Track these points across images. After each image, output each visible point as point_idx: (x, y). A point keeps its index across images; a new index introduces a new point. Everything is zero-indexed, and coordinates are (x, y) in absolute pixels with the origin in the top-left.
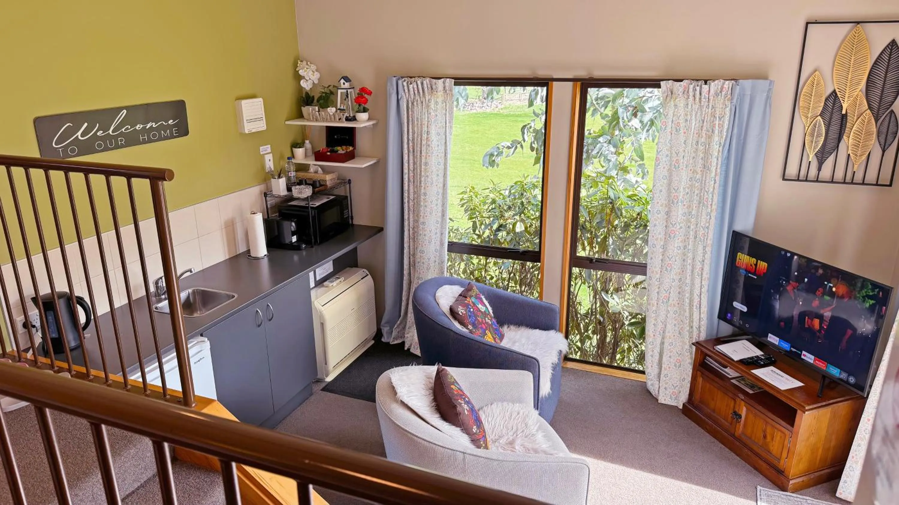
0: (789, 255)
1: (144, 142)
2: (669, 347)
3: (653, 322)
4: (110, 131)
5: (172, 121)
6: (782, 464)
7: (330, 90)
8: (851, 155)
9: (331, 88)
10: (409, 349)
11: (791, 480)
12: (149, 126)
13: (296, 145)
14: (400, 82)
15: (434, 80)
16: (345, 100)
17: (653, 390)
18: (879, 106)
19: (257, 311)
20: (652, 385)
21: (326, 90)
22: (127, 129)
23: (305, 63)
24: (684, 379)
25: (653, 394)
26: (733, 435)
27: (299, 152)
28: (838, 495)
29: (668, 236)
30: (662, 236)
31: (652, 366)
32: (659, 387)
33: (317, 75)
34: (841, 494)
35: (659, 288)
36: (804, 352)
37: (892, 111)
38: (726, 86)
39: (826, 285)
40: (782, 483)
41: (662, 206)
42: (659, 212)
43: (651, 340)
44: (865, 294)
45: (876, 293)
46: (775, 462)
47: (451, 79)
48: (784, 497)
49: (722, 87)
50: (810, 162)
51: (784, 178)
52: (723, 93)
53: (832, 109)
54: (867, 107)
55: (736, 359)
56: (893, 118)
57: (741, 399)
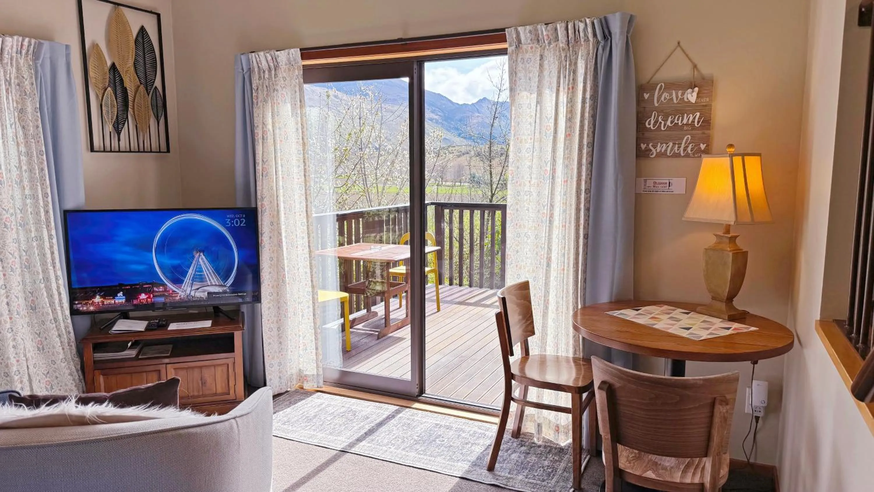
2: (35, 370)
3: (11, 344)
6: (232, 395)
8: (138, 126)
18: (146, 82)
37: (156, 87)
38: (26, 44)
43: (15, 369)
46: (225, 397)
49: (22, 45)
50: (110, 132)
51: (92, 150)
52: (24, 52)
53: (115, 80)
54: (139, 83)
55: (143, 330)
56: (158, 94)
57: (167, 364)
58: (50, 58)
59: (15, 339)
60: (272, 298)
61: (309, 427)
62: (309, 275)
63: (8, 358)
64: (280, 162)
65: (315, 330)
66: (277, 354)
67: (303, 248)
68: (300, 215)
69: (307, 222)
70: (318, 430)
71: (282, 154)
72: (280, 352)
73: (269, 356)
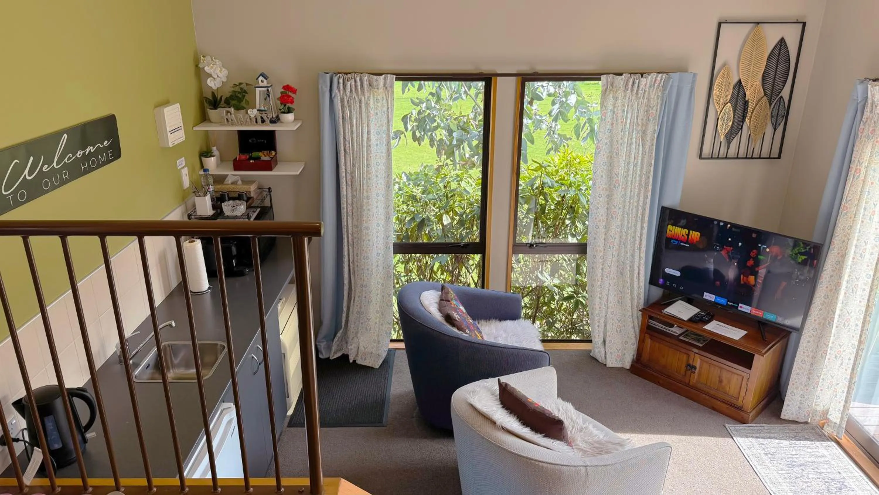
0: (722, 224)
1: (86, 172)
2: (611, 316)
4: (55, 164)
5: (106, 142)
6: (740, 403)
7: (242, 89)
8: (752, 134)
9: (242, 86)
10: (354, 361)
11: (750, 413)
12: (88, 150)
13: (206, 153)
14: (335, 79)
15: (375, 77)
16: (265, 99)
17: (600, 357)
18: (772, 93)
19: (253, 357)
20: (599, 352)
21: (237, 89)
22: (69, 158)
23: (208, 58)
24: (626, 342)
25: (600, 360)
26: (688, 385)
27: (211, 162)
28: (782, 417)
29: (609, 216)
30: (604, 218)
31: (599, 336)
32: (606, 352)
33: (225, 72)
34: (785, 415)
35: (603, 265)
36: (740, 305)
37: (781, 97)
38: (659, 79)
39: (760, 247)
40: (742, 418)
41: (603, 190)
42: (600, 196)
43: (597, 312)
44: (797, 252)
45: (807, 250)
46: (734, 401)
47: (392, 76)
48: (748, 428)
49: (656, 80)
50: (721, 142)
51: (701, 157)
52: (656, 85)
53: (738, 96)
54: (763, 94)
55: (686, 319)
56: (782, 103)
57: (695, 353)
58: (678, 86)
59: (601, 293)
60: (814, 334)
61: (784, 472)
62: (859, 328)
63: (595, 305)
64: (864, 204)
65: (849, 384)
66: (802, 387)
67: (861, 300)
68: (868, 266)
69: (874, 276)
70: (788, 480)
71: (869, 197)
72: (806, 386)
73: (793, 384)
